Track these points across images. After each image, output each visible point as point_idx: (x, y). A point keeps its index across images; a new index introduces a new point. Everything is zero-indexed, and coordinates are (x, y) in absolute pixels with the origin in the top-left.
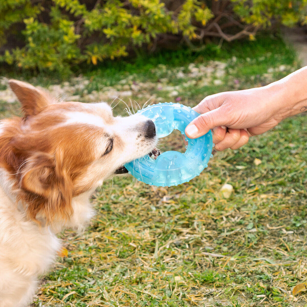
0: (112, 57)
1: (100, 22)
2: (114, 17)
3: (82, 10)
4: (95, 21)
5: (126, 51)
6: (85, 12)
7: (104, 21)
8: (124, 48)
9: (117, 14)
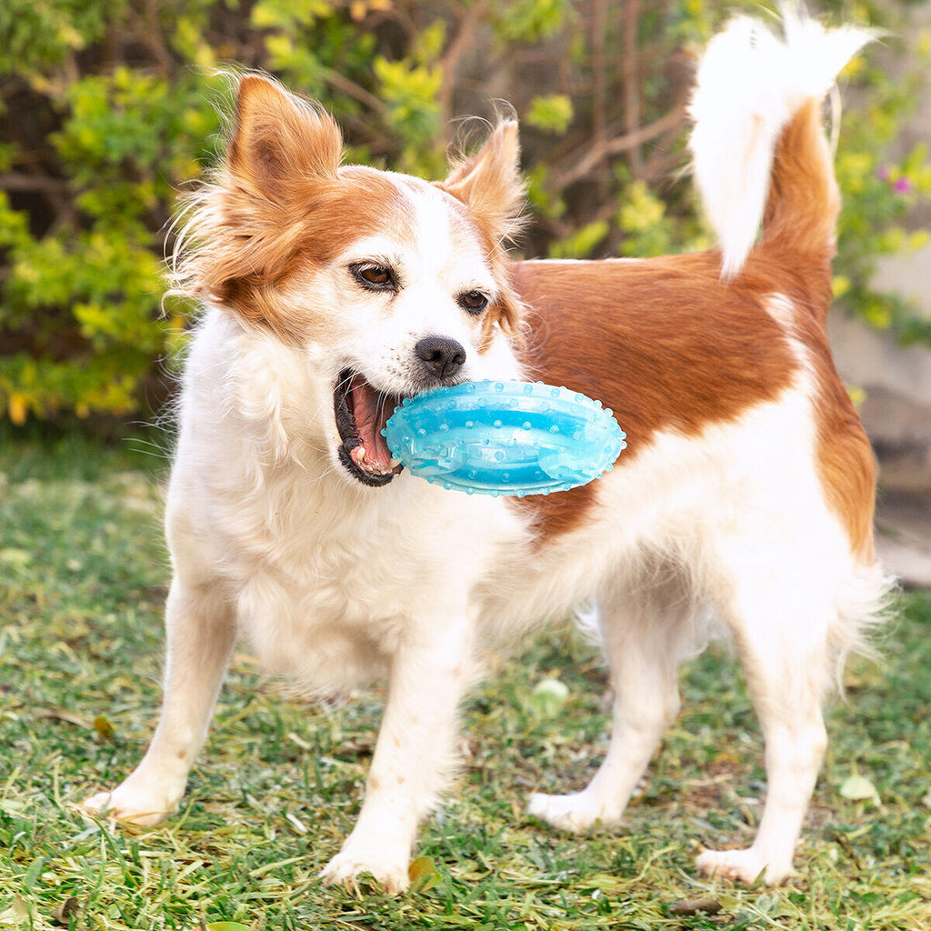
0: (82, 410)
1: (66, 279)
2: (116, 272)
3: (14, 229)
4: (50, 273)
5: (134, 395)
6: (23, 238)
7: (81, 279)
8: (129, 383)
9: (126, 264)
